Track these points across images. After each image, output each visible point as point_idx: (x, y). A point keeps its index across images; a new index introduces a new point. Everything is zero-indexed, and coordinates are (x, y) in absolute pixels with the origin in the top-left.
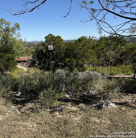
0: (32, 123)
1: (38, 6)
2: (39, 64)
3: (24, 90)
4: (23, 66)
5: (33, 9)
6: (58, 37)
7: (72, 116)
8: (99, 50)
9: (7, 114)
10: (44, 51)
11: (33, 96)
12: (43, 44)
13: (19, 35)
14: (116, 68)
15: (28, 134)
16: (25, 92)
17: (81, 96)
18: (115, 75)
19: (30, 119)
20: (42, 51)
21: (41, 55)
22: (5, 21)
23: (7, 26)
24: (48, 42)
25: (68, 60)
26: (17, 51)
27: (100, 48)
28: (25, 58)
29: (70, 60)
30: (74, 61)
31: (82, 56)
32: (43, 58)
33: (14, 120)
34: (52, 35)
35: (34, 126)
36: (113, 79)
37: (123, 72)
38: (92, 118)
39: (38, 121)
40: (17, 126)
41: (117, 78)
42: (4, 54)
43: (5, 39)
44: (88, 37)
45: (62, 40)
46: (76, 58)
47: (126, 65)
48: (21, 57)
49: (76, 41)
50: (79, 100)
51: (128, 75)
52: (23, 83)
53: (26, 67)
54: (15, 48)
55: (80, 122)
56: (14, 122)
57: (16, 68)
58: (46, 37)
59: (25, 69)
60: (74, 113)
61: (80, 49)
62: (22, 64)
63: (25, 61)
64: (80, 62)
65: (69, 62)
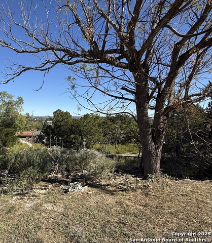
4: (28, 141)
6: (67, 113)
14: (124, 147)
25: (72, 136)
29: (75, 137)
34: (61, 111)
42: (3, 128)
45: (71, 116)
51: (134, 154)
52: (13, 160)
54: (17, 122)
58: (55, 112)
63: (30, 137)
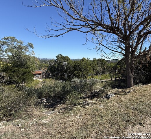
0: (75, 117)
1: (62, 34)
2: (52, 76)
3: (47, 96)
4: (38, 78)
5: (59, 36)
6: (67, 57)
7: (97, 106)
8: (94, 66)
9: (48, 117)
10: (56, 66)
11: (57, 100)
12: (55, 61)
13: (34, 53)
14: (102, 76)
15: (77, 125)
16: (49, 98)
17: (90, 94)
18: (102, 80)
19: (72, 115)
20: (54, 66)
21: (54, 69)
22: (16, 40)
23: (19, 44)
24: (59, 60)
25: (76, 72)
26: (32, 66)
27: (94, 65)
28: (41, 72)
29: (78, 72)
30: (80, 73)
31: (85, 70)
32: (56, 71)
33: (60, 119)
34: (62, 55)
35: (78, 119)
36: (103, 82)
37: (106, 78)
38: (109, 104)
39: (79, 115)
40: (66, 123)
41: (105, 81)
42: (19, 69)
43: (18, 56)
44: (87, 59)
45: (70, 59)
46: (81, 71)
47: (106, 74)
48: (36, 71)
49: (80, 60)
50: (90, 96)
51: (109, 79)
52: (47, 91)
53: (41, 79)
54: (29, 63)
55: (103, 108)
56: (61, 120)
57: (33, 80)
58: (57, 56)
59: (41, 80)
60: (97, 104)
61: (84, 65)
62: (37, 76)
63: (40, 74)
64: (84, 73)
65: (78, 73)
